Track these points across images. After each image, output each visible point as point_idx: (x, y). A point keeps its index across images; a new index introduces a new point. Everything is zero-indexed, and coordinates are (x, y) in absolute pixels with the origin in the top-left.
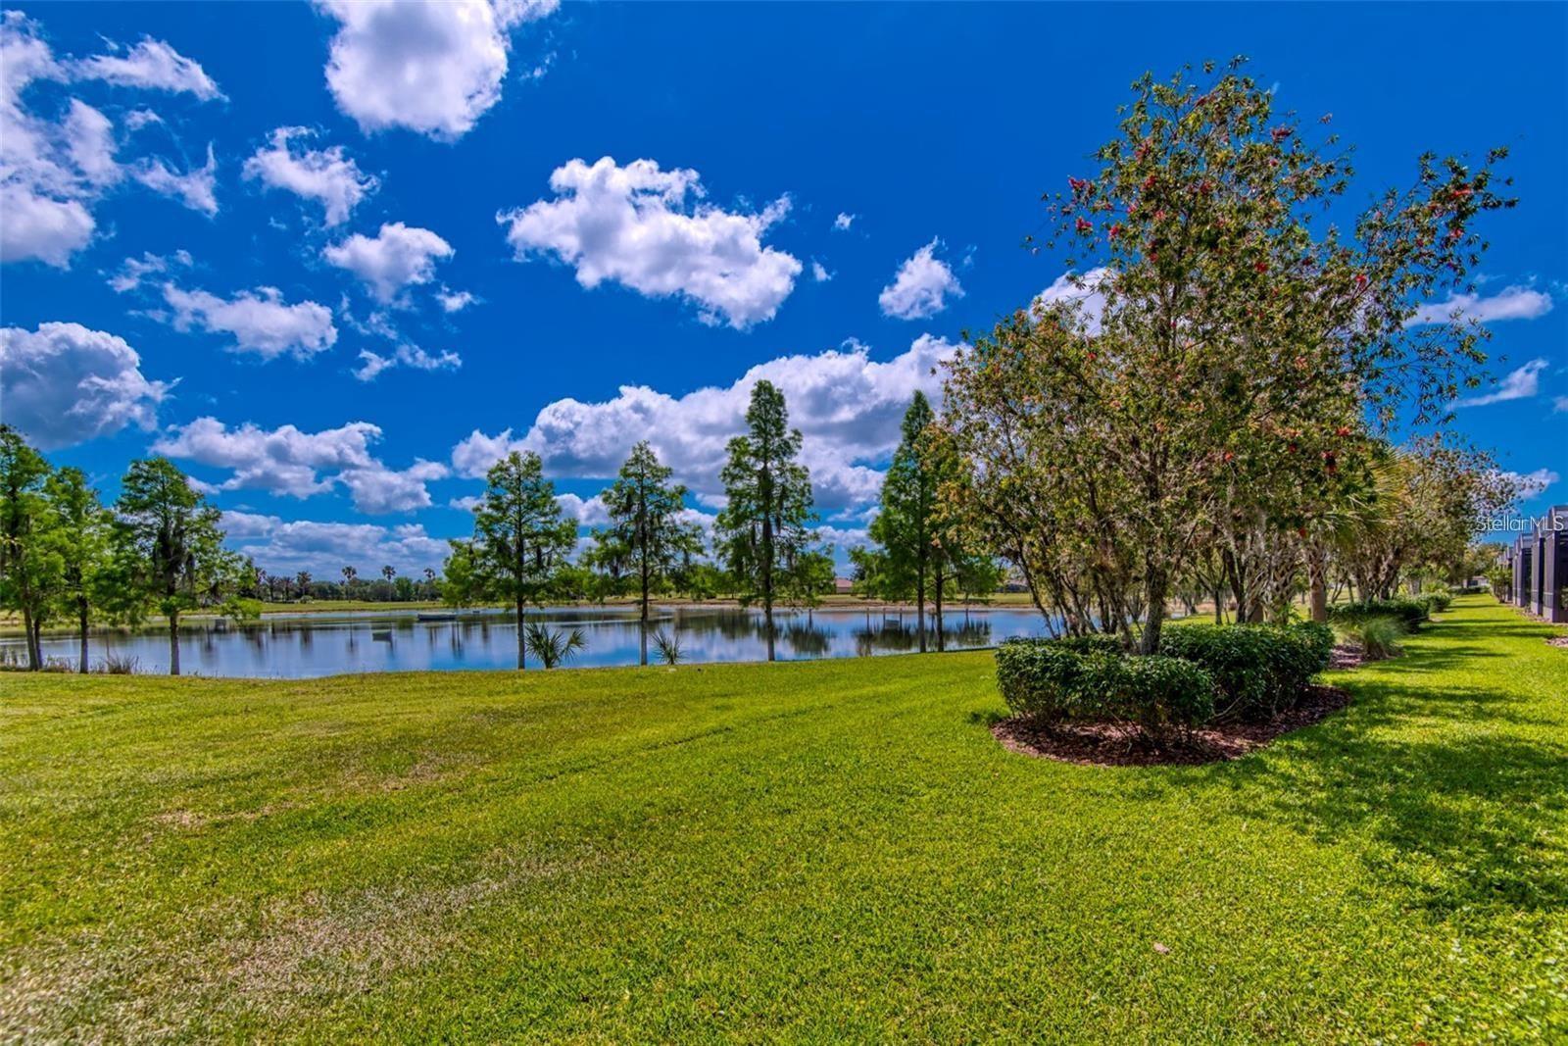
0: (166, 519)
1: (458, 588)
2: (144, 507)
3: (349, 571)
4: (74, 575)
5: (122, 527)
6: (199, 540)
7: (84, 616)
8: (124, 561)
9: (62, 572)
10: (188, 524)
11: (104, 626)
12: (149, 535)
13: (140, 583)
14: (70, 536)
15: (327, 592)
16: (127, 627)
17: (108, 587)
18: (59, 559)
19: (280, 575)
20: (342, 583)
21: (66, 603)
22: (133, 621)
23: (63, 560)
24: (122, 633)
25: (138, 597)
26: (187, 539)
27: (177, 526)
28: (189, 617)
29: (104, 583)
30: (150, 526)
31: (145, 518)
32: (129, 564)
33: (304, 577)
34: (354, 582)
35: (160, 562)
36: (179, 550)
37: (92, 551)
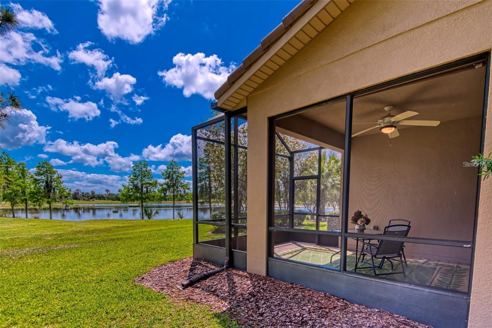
0: (47, 178)
1: (125, 198)
2: (42, 175)
3: (107, 191)
4: (24, 192)
5: (36, 180)
6: (56, 184)
7: (26, 204)
8: (37, 189)
9: (21, 192)
10: (53, 179)
11: (32, 207)
12: (43, 182)
13: (41, 195)
14: (22, 182)
15: (101, 197)
16: (37, 207)
17: (33, 196)
18: (19, 188)
19: (85, 192)
20: (106, 195)
21: (21, 200)
22: (40, 205)
23: (21, 189)
24: (36, 209)
25: (41, 199)
26: (53, 183)
27: (50, 180)
28: (54, 205)
29: (32, 195)
30: (43, 180)
31: (42, 178)
32: (38, 190)
33: (93, 193)
34: (109, 194)
35: (46, 189)
36: (51, 186)
37: (28, 186)
